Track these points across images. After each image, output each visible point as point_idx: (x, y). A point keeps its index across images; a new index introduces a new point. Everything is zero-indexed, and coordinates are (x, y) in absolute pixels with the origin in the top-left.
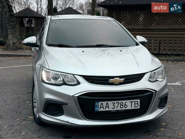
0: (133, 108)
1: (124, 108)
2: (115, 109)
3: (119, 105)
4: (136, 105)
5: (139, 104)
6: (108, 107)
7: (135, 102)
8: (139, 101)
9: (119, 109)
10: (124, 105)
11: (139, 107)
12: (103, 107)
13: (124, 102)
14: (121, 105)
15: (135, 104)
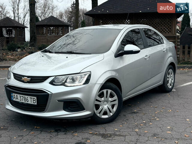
0: (32, 103)
1: (26, 102)
2: (21, 101)
3: (24, 99)
4: (34, 102)
5: (36, 101)
6: (17, 98)
7: (33, 98)
8: (36, 98)
9: (23, 101)
10: (26, 99)
11: (36, 104)
12: (15, 98)
13: (26, 97)
14: (25, 99)
15: (33, 100)
